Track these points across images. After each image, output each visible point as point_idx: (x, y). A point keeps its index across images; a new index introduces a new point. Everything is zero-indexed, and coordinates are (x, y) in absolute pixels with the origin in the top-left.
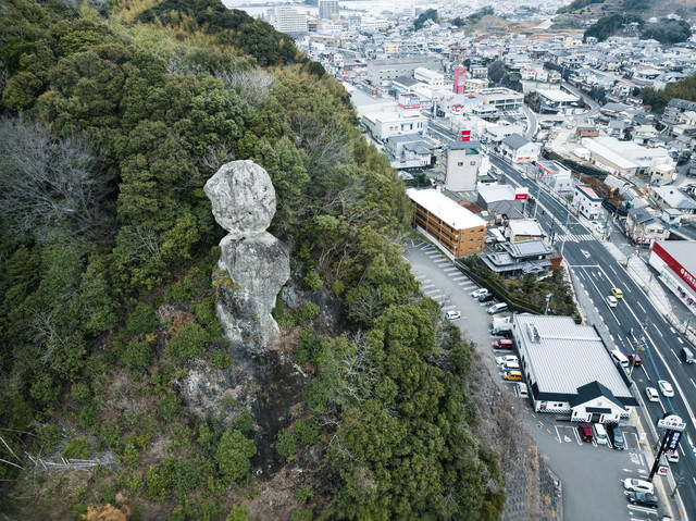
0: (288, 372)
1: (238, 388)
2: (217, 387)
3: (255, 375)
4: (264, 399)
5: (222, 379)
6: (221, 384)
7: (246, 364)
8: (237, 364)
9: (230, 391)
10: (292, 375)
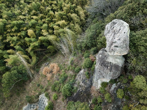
0: (89, 99)
1: (83, 84)
2: (82, 78)
3: (87, 87)
4: (82, 94)
5: (84, 78)
6: (83, 79)
7: (89, 83)
8: (89, 81)
9: (82, 82)
10: (89, 100)
